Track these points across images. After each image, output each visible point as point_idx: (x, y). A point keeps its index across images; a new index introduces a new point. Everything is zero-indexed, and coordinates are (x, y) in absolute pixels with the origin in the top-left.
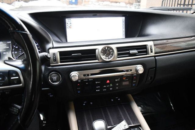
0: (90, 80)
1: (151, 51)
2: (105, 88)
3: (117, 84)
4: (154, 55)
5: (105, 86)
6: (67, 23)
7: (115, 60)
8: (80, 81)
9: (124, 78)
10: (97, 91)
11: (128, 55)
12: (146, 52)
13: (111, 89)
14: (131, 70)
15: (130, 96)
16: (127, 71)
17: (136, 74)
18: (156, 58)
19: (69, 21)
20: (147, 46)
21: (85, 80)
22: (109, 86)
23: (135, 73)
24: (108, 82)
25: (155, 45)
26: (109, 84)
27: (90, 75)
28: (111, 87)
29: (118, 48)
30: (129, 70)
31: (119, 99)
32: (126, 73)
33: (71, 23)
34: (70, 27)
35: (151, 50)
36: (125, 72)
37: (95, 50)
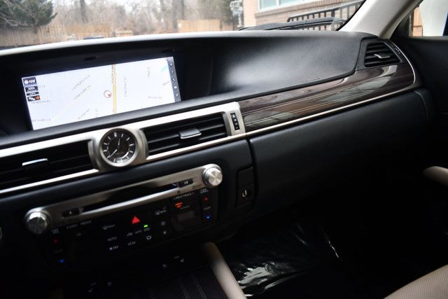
0: (84, 223)
1: (235, 126)
2: (131, 239)
3: (163, 223)
4: (245, 134)
5: (130, 234)
6: (27, 89)
7: (144, 162)
8: (56, 231)
9: (178, 205)
10: (111, 249)
11: (177, 145)
12: (224, 131)
13: (149, 238)
14: (191, 182)
15: (212, 247)
16: (181, 184)
17: (206, 188)
18: (251, 141)
19: (31, 81)
20: (224, 116)
21: (70, 225)
22: (140, 231)
23: (203, 186)
24: (136, 220)
25: (243, 110)
26: (140, 226)
27: (81, 210)
28: (148, 233)
29: (146, 131)
30: (185, 181)
31: (182, 261)
32: (179, 192)
33: (36, 88)
34: (34, 97)
35: (234, 123)
36: (175, 187)
37: (84, 143)
